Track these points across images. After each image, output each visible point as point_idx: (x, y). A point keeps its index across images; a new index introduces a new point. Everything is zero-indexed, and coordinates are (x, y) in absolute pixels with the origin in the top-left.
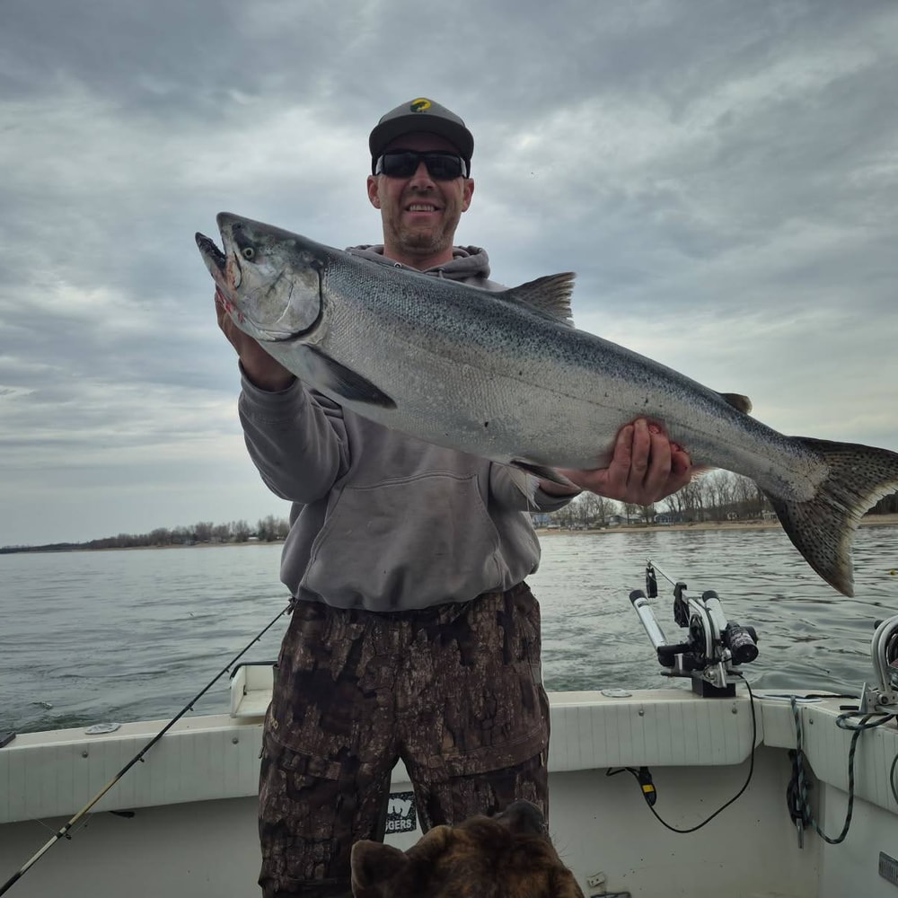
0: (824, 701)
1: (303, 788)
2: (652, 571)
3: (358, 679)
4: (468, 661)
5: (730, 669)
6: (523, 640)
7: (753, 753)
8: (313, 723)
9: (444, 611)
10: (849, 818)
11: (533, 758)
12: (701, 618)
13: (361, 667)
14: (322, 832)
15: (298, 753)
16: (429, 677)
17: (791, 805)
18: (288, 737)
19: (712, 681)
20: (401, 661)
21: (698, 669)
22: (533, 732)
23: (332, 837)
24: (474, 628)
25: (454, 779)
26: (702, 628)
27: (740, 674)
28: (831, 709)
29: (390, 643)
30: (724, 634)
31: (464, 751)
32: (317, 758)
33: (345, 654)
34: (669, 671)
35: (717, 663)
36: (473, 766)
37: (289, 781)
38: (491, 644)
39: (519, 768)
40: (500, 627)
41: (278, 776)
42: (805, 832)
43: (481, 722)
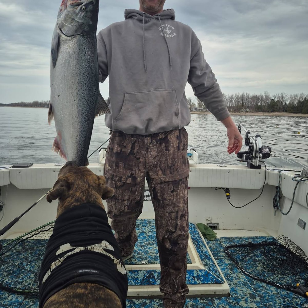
0: (290, 172)
1: (120, 186)
2: (240, 127)
3: (134, 154)
4: (167, 149)
5: (261, 160)
6: (184, 144)
7: (263, 187)
8: (122, 167)
9: (160, 135)
10: (291, 207)
11: (185, 178)
12: (253, 144)
13: (135, 151)
14: (126, 198)
15: (118, 176)
16: (156, 154)
17: (274, 203)
18: (114, 171)
19: (253, 164)
20: (147, 149)
21: (250, 160)
22: (185, 171)
23: (129, 199)
24: (170, 140)
25: (161, 183)
26: (253, 147)
27: (263, 162)
28: (292, 175)
29: (144, 144)
30: (260, 149)
31: (165, 175)
32: (124, 177)
33: (130, 147)
34: (240, 160)
35: (256, 158)
36: (168, 179)
37: (116, 184)
38: (175, 144)
39: (181, 180)
40: (178, 140)
41: (112, 183)
42: (277, 211)
43: (171, 167)
